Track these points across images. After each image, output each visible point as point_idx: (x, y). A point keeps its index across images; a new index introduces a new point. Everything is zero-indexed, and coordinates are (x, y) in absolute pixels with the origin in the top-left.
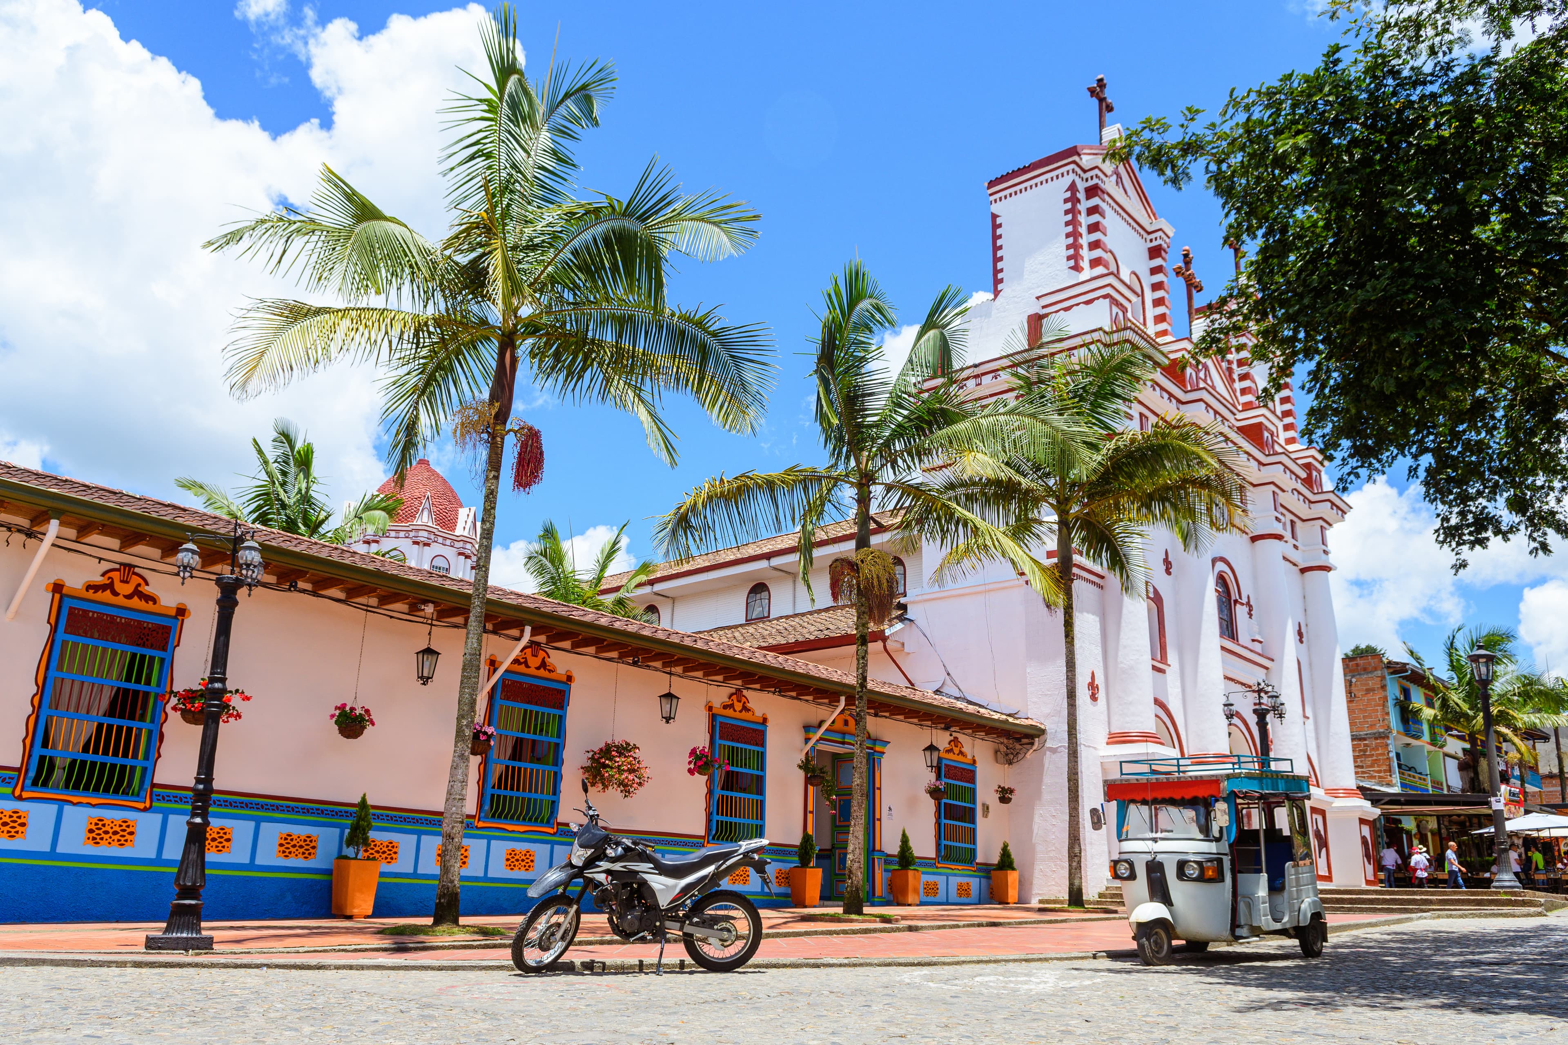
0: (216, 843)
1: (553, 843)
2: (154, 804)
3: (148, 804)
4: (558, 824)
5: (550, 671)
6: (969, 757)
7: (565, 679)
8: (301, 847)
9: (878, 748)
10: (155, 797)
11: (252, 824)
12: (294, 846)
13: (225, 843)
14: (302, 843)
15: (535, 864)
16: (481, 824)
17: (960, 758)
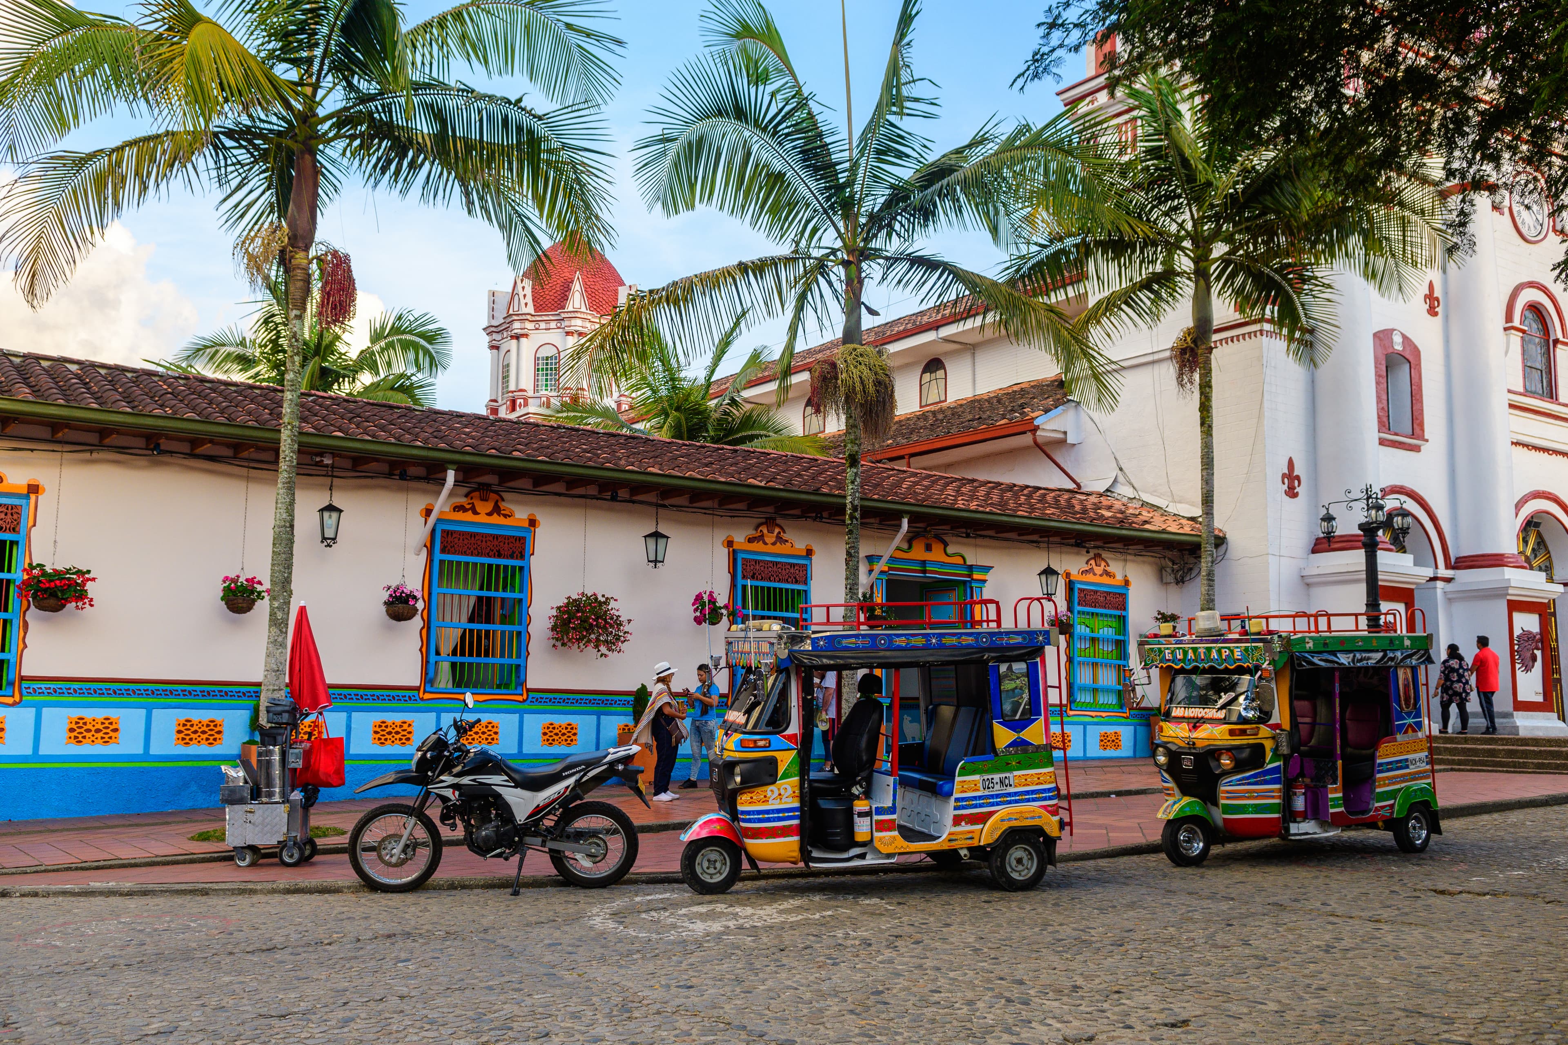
0: (101, 734)
1: (521, 713)
2: (24, 698)
3: (17, 699)
4: (528, 690)
5: (505, 516)
6: (1119, 577)
7: (526, 524)
8: (204, 732)
9: (976, 576)
10: (24, 691)
11: (143, 712)
12: (195, 732)
13: (112, 734)
14: (204, 728)
15: (500, 736)
16: (427, 696)
17: (1106, 580)
